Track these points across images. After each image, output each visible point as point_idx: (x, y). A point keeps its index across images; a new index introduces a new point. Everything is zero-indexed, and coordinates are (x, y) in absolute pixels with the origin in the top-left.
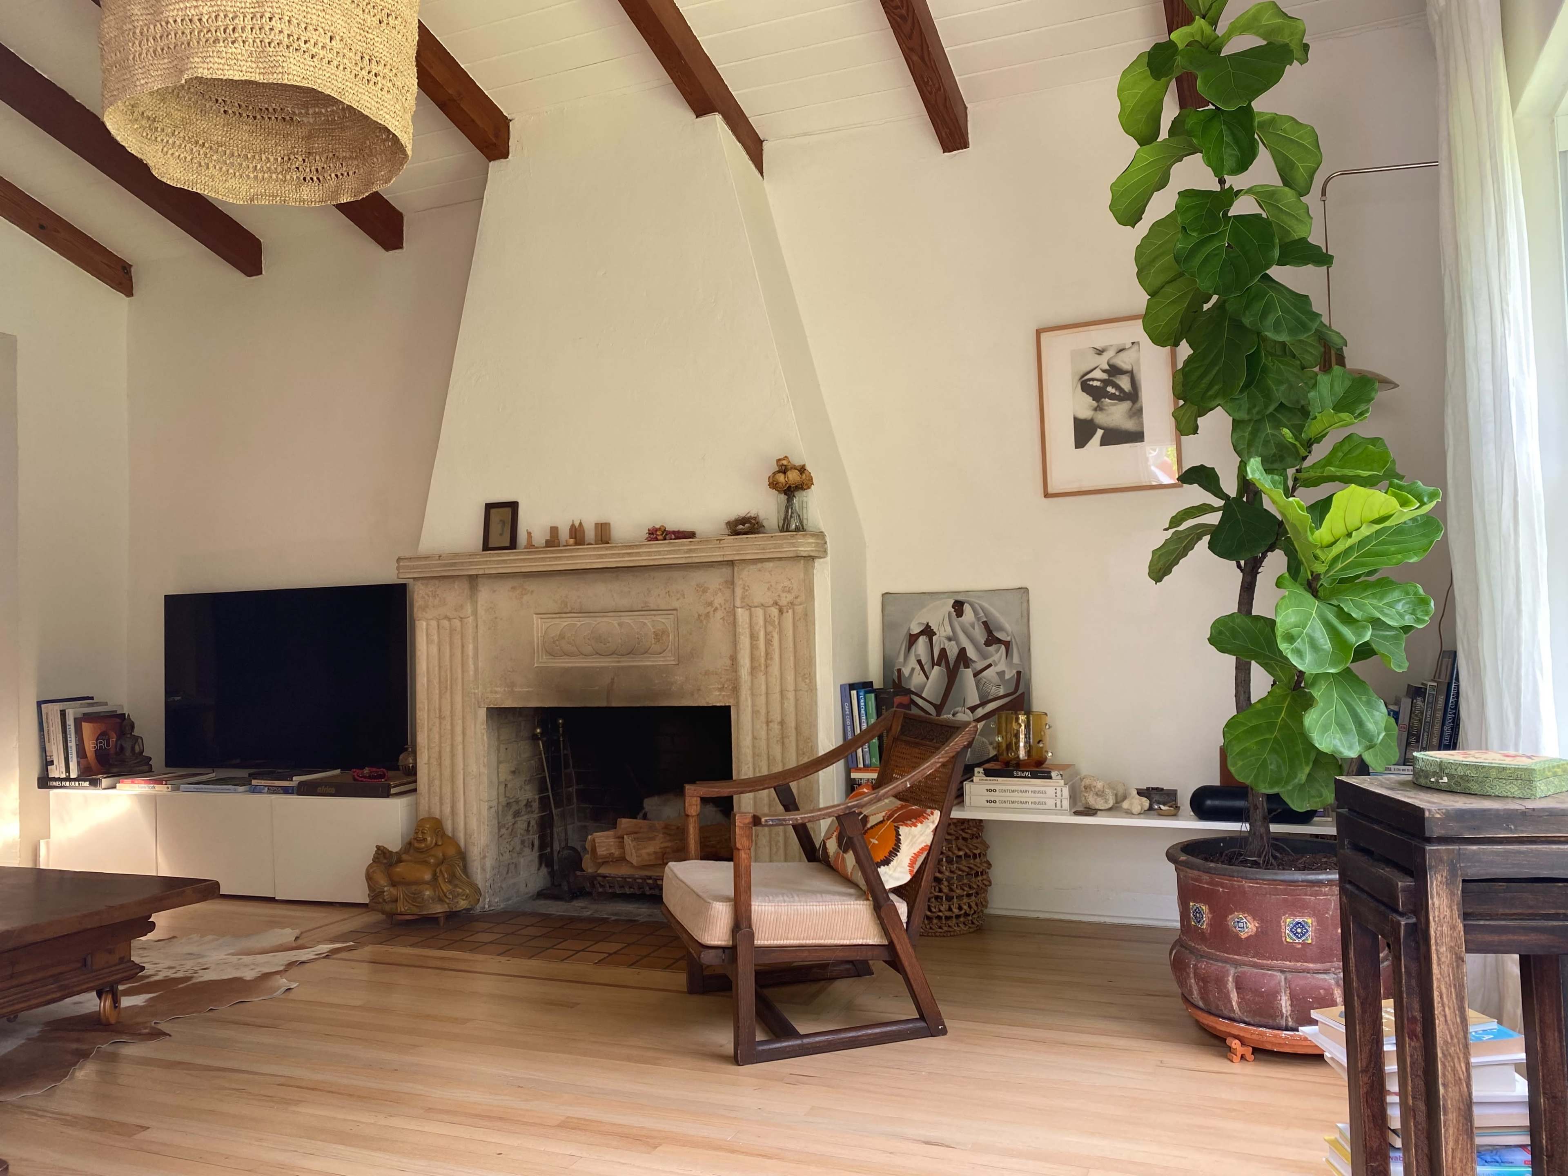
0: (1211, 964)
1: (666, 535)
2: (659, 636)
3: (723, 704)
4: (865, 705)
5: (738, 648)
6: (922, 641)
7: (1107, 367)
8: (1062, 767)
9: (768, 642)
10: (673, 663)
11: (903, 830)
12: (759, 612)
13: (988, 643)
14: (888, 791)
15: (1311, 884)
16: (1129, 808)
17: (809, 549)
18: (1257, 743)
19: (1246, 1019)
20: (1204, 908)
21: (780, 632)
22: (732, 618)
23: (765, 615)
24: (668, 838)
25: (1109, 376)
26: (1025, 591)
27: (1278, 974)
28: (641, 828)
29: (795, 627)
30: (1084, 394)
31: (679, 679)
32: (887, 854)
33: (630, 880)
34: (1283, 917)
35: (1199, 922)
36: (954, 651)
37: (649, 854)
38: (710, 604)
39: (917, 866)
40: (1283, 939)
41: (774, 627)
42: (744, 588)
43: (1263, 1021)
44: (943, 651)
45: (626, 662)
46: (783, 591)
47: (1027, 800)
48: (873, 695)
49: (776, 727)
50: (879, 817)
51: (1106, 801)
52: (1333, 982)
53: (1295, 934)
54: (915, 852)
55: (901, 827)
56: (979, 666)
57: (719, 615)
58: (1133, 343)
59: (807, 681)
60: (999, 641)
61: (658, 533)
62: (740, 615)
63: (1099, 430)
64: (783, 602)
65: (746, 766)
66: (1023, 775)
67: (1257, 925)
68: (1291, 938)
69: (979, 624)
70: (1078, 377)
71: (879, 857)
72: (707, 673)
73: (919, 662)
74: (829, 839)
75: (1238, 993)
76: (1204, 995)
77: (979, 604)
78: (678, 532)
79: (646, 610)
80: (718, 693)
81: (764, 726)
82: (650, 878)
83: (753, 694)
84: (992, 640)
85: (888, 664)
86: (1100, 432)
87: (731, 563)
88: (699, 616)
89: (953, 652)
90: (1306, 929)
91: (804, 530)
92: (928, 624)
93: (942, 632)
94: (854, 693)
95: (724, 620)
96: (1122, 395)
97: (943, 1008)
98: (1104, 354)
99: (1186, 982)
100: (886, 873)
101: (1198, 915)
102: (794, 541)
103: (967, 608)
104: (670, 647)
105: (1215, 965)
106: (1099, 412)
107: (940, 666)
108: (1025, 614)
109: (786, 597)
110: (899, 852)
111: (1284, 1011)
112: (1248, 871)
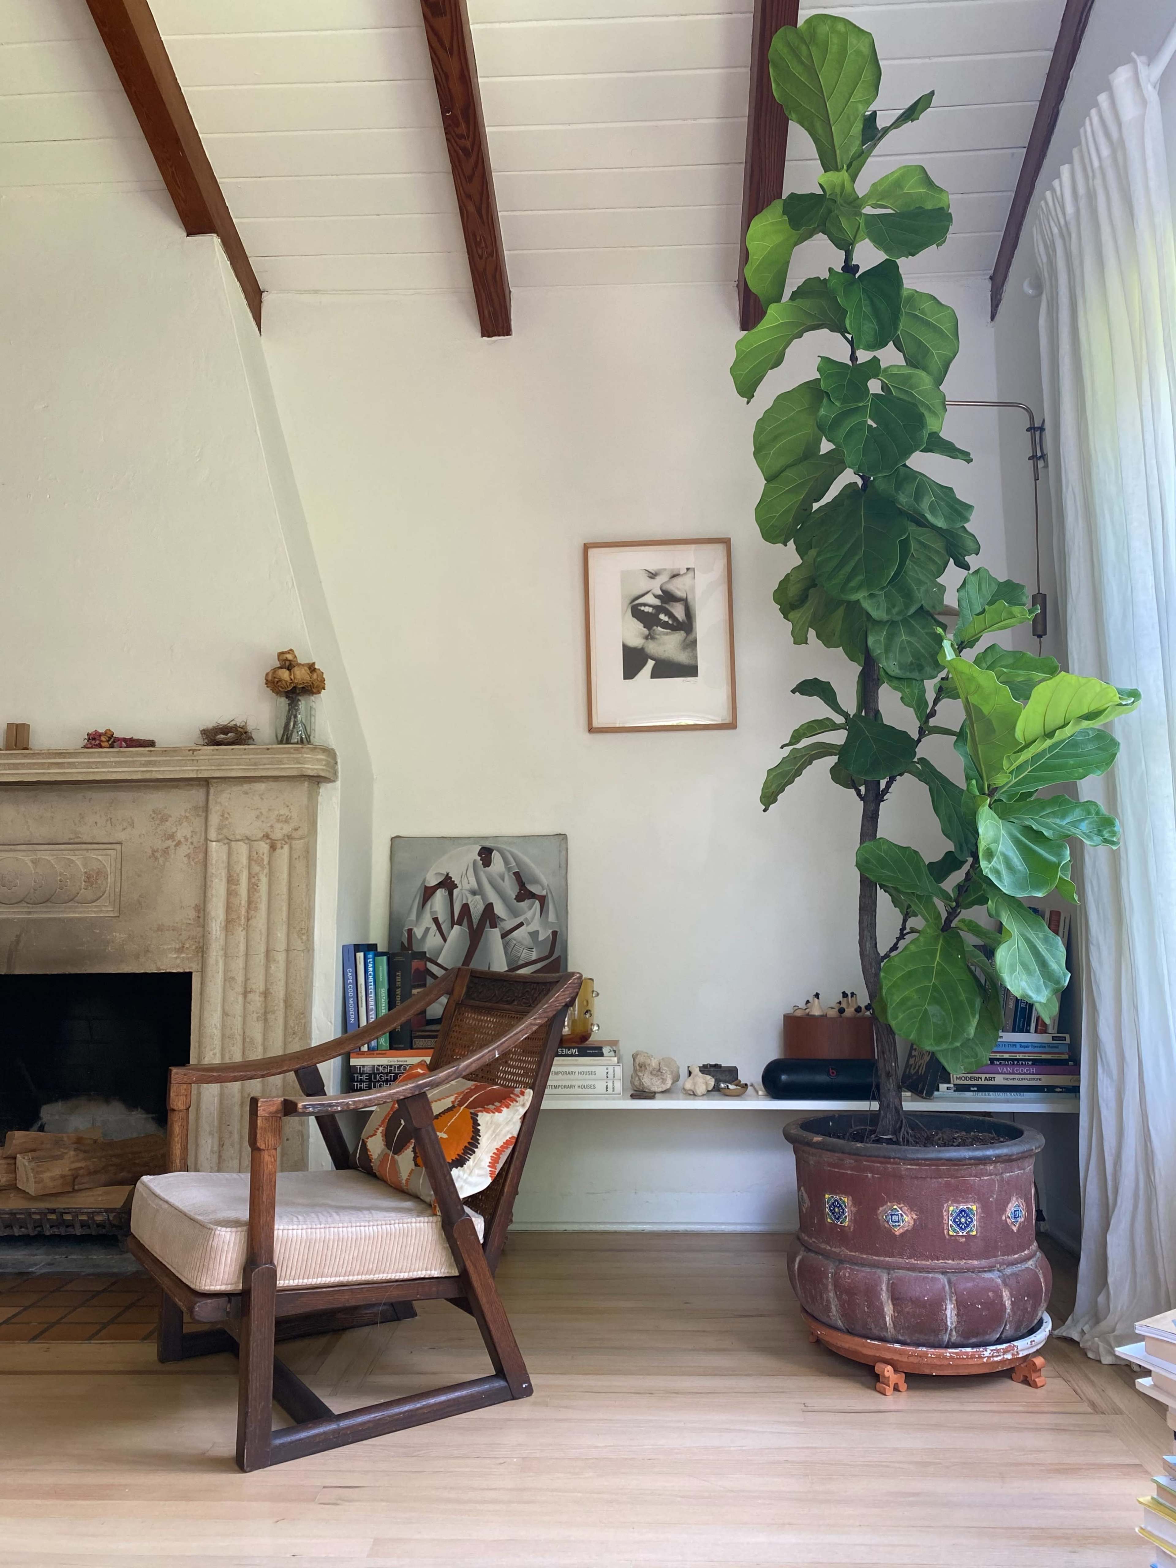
0: (857, 1271)
1: (114, 742)
2: (90, 879)
3: (181, 971)
4: (374, 971)
5: (209, 894)
6: (440, 895)
7: (660, 593)
8: (614, 1043)
9: (253, 888)
10: (112, 915)
11: (483, 1118)
12: (242, 850)
13: (520, 898)
14: (471, 1063)
15: (977, 1162)
16: (692, 1088)
17: (316, 767)
18: (918, 991)
19: (900, 1337)
20: (846, 1200)
21: (271, 875)
22: (201, 856)
23: (250, 852)
24: (81, 1155)
25: (662, 603)
26: (562, 837)
27: (940, 1276)
28: (42, 1143)
29: (291, 867)
30: (635, 620)
31: (119, 936)
32: (460, 1152)
33: (22, 1216)
34: (945, 1205)
35: (838, 1219)
36: (478, 906)
37: (53, 1179)
38: (172, 837)
39: (499, 1166)
40: (946, 1232)
41: (263, 868)
42: (222, 816)
43: (922, 1338)
44: (465, 908)
45: (41, 914)
46: (278, 821)
47: (573, 1083)
48: (385, 958)
49: (256, 999)
50: (447, 1103)
51: (664, 1081)
52: (999, 1281)
53: (958, 1225)
54: (498, 1147)
55: (479, 1114)
56: (509, 925)
57: (184, 850)
58: (688, 569)
59: (304, 937)
60: (532, 896)
61: (103, 738)
62: (214, 850)
63: (650, 660)
64: (277, 834)
65: (211, 1053)
66: (569, 1052)
67: (915, 1217)
68: (954, 1231)
69: (509, 875)
70: (629, 602)
71: (450, 1155)
72: (160, 928)
73: (436, 920)
74: (371, 1136)
75: (893, 1305)
76: (847, 1312)
77: (509, 851)
78: (131, 740)
79: (76, 843)
80: (175, 956)
81: (240, 999)
82: (53, 1211)
83: (226, 955)
84: (524, 894)
85: (394, 923)
86: (651, 664)
87: (205, 783)
88: (154, 851)
89: (477, 908)
90: (970, 1218)
91: (309, 744)
92: (448, 874)
93: (465, 883)
94: (360, 955)
95: (189, 858)
96: (675, 624)
98: (658, 578)
99: (821, 1297)
100: (459, 1177)
101: (837, 1210)
102: (300, 755)
103: (496, 856)
104: (107, 892)
105: (862, 1271)
106: (650, 640)
107: (461, 925)
108: (563, 865)
109: (282, 829)
110: (477, 1147)
111: (949, 1324)
112: (906, 1150)
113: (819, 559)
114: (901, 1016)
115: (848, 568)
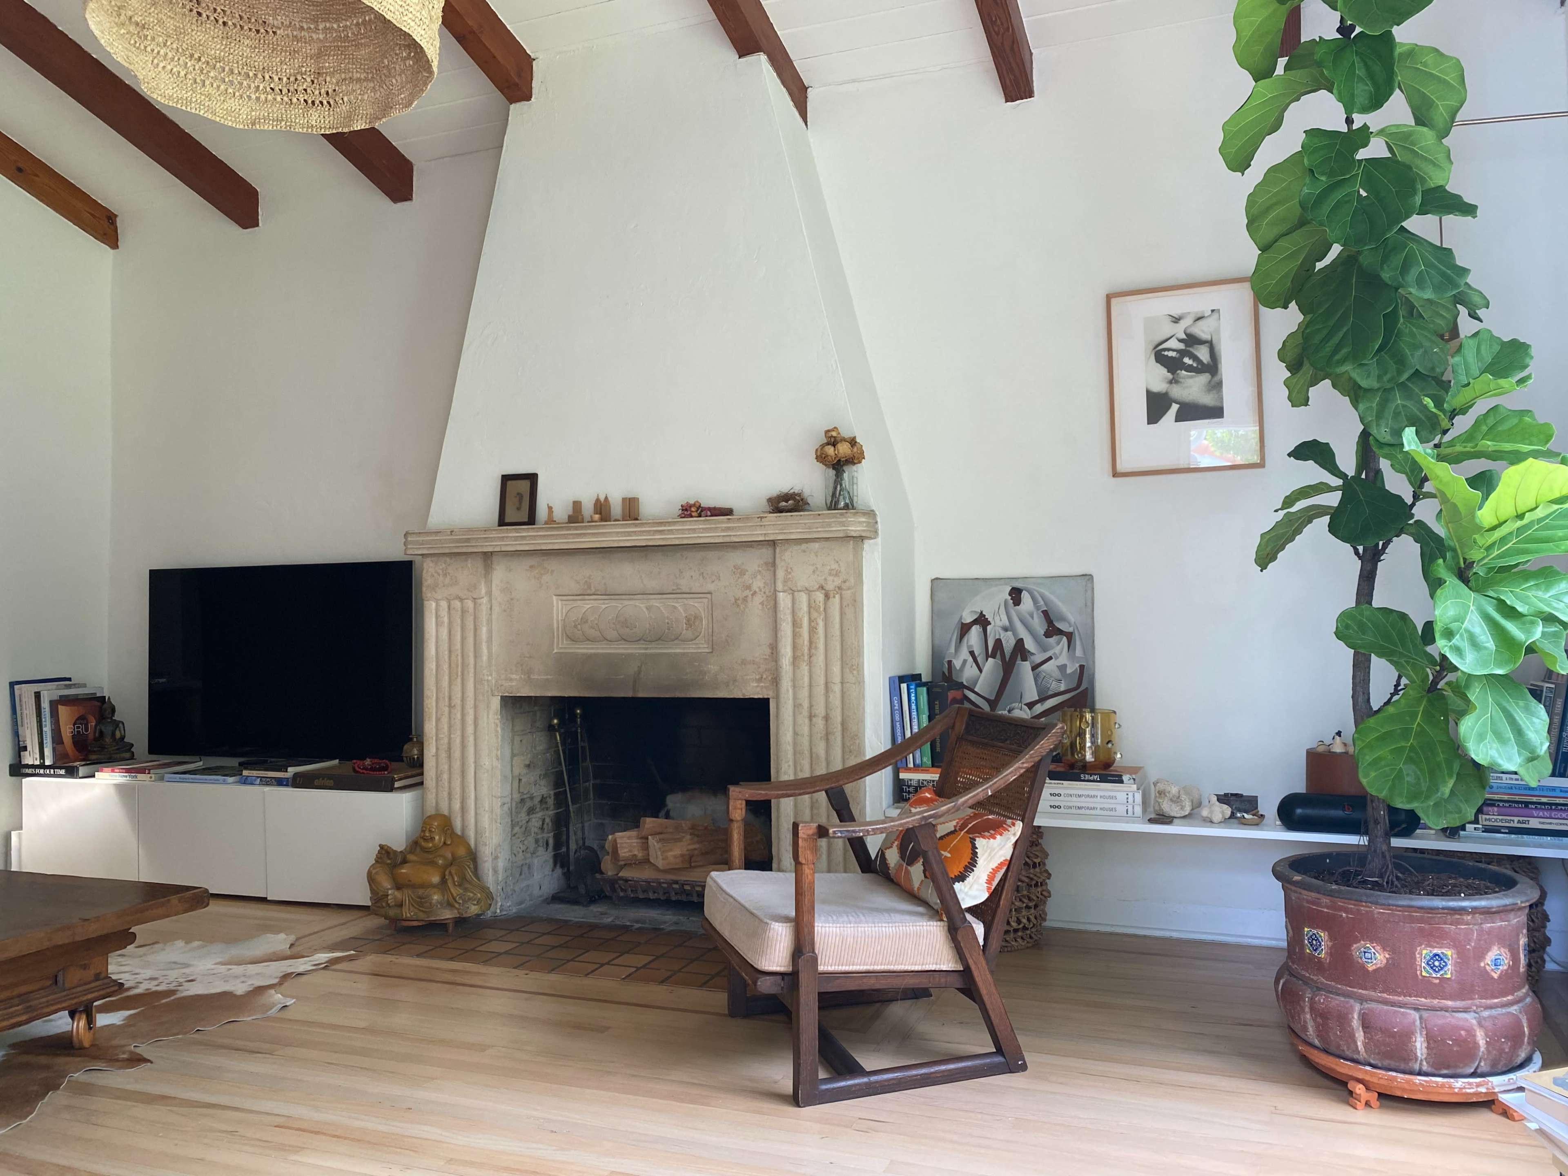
0: (1332, 998)
1: (702, 511)
2: (692, 621)
3: (761, 697)
4: (916, 700)
5: (779, 635)
6: (975, 631)
7: (1184, 337)
8: (1134, 770)
9: (812, 630)
10: (707, 651)
11: (980, 843)
12: (803, 598)
13: (1048, 635)
14: (968, 799)
15: (1452, 912)
16: (1209, 816)
17: (858, 529)
18: (1392, 752)
19: (1372, 1062)
20: (1322, 934)
21: (826, 620)
22: (772, 603)
23: (809, 600)
24: (696, 839)
25: (1186, 346)
26: (1088, 578)
27: (1412, 1012)
28: (667, 828)
29: (842, 614)
30: (1158, 365)
31: (713, 668)
32: (962, 870)
33: (655, 884)
34: (1419, 948)
35: (1315, 950)
36: (1010, 641)
37: (675, 857)
38: (749, 587)
39: (995, 883)
40: (1418, 972)
41: (820, 614)
42: (787, 571)
43: (1393, 1064)
44: (998, 643)
45: (655, 649)
46: (830, 574)
47: (1095, 806)
48: (925, 689)
49: (820, 723)
50: (950, 828)
51: (1182, 808)
52: (1474, 1022)
53: (1432, 968)
54: (994, 867)
55: (977, 839)
56: (1038, 659)
57: (758, 599)
58: (1213, 311)
59: (855, 672)
60: (1060, 632)
61: (693, 509)
62: (781, 599)
63: (1174, 405)
64: (830, 586)
65: (787, 765)
66: (1092, 778)
67: (1387, 956)
68: (1428, 972)
69: (1038, 614)
70: (1152, 347)
71: (954, 872)
72: (744, 662)
73: (972, 653)
74: (889, 848)
75: (1364, 1032)
76: (1322, 1031)
77: (1038, 592)
78: (715, 508)
79: (677, 593)
80: (756, 685)
81: (807, 721)
82: (677, 883)
83: (794, 687)
84: (1052, 631)
85: (937, 655)
86: (1175, 407)
87: (773, 543)
88: (736, 600)
89: (1009, 643)
90: (1444, 962)
91: (853, 508)
92: (982, 612)
93: (997, 621)
94: (904, 686)
95: (763, 605)
96: (1199, 367)
97: (1022, 1039)
98: (1181, 322)
99: (1299, 1017)
100: (961, 890)
101: (1314, 942)
102: (844, 520)
103: (1025, 597)
104: (703, 632)
105: (1336, 999)
106: (1174, 385)
107: (994, 658)
108: (1089, 604)
109: (833, 581)
110: (975, 867)
111: (1419, 1054)
112: (1379, 896)
113: (1308, 331)
114: (1373, 774)
115: (1336, 340)
